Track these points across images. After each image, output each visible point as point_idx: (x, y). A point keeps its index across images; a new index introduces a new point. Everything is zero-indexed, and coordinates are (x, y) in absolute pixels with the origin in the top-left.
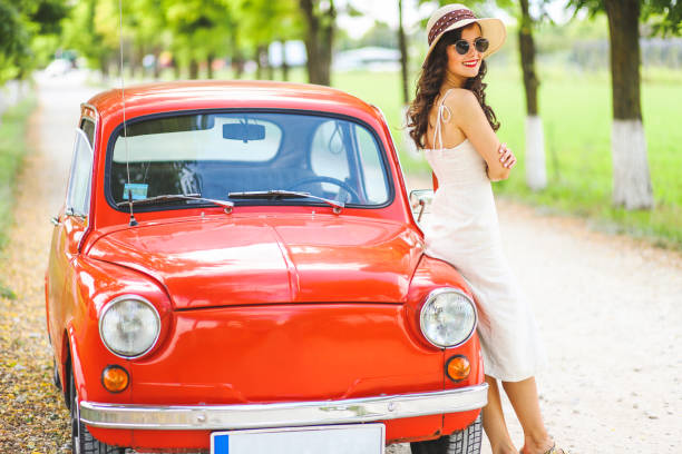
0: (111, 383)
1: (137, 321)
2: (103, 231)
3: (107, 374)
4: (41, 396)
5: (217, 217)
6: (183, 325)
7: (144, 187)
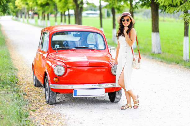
0: (56, 80)
1: (60, 69)
2: (51, 53)
3: (55, 79)
4: (32, 88)
5: (73, 51)
6: (69, 70)
7: (59, 45)
